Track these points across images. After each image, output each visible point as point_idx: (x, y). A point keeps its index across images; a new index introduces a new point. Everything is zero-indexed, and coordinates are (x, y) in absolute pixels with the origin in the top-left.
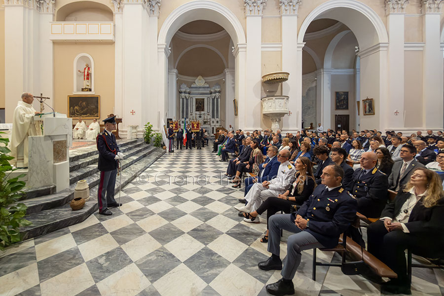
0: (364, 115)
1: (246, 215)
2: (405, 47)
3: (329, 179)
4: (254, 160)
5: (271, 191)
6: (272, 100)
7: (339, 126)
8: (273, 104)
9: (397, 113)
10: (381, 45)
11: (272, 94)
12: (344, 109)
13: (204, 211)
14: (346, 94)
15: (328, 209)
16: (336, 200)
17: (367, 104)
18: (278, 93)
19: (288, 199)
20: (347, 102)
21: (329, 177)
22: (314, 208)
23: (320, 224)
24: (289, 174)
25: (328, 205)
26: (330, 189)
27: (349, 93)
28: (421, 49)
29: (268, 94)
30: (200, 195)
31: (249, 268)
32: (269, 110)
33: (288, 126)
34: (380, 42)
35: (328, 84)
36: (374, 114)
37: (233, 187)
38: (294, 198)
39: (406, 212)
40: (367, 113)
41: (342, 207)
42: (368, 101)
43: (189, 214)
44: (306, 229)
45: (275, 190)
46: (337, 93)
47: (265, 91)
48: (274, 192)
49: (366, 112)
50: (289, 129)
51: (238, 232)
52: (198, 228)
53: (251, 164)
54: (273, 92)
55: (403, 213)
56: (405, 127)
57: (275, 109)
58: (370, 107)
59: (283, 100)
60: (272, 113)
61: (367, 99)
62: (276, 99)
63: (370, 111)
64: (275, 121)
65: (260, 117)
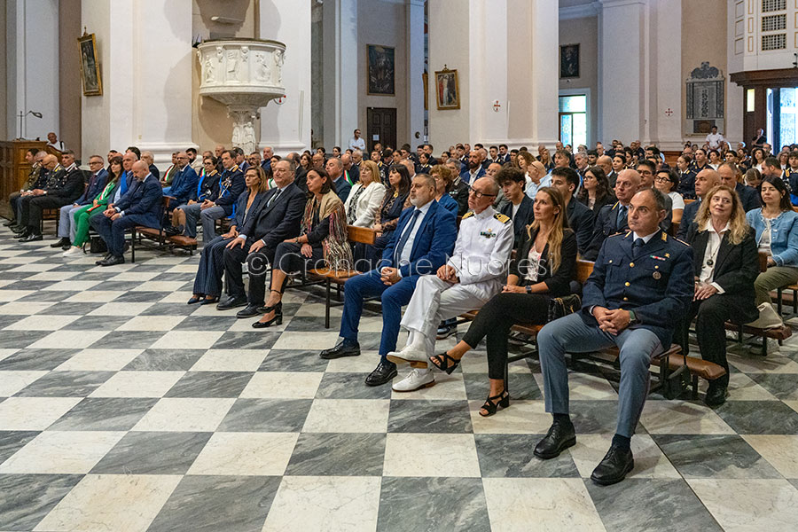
0: (439, 109)
1: (439, 359)
3: (649, 217)
4: (326, 227)
5: (466, 287)
6: (237, 51)
7: (376, 137)
8: (241, 63)
9: (497, 105)
11: (229, 31)
12: (384, 93)
13: (256, 408)
14: (390, 52)
15: (657, 275)
16: (667, 255)
17: (445, 82)
18: (246, 30)
19: (529, 292)
20: (392, 75)
21: (649, 214)
22: (627, 284)
23: (654, 308)
24: (505, 237)
25: (656, 267)
26: (646, 239)
27: (396, 51)
29: (217, 30)
30: (181, 374)
31: (524, 469)
32: (228, 83)
33: (276, 134)
35: (352, 20)
36: (459, 108)
37: (257, 325)
38: (543, 285)
39: (710, 263)
40: (445, 105)
41: (679, 265)
42: (446, 75)
43: (220, 429)
44: (631, 326)
45: (476, 282)
46: (370, 48)
47: (207, 20)
48: (473, 288)
49: (442, 103)
50: (281, 145)
51: (415, 418)
52: (301, 450)
53: (316, 242)
54: (229, 24)
55: (707, 266)
56: (509, 138)
57: (249, 81)
58: (450, 91)
59: (270, 53)
60: (237, 95)
61: (446, 71)
62: (250, 47)
63: (450, 101)
64: (242, 118)
65: (188, 107)
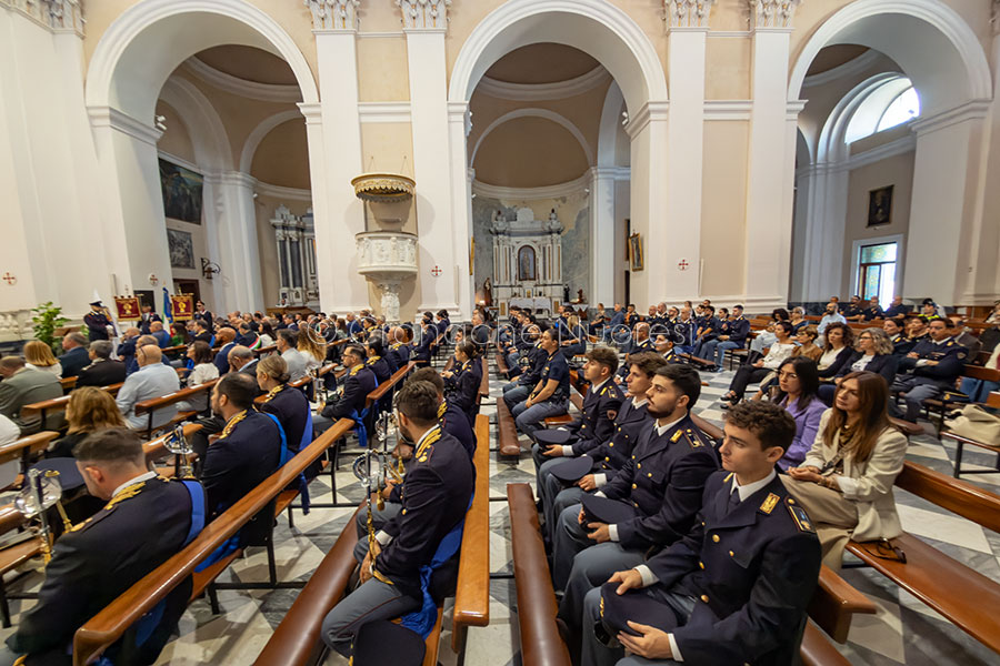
2: (706, 111)
9: (683, 264)
10: (651, 107)
17: (635, 246)
28: (746, 116)
33: (435, 299)
34: (651, 100)
36: (643, 268)
40: (636, 267)
42: (635, 240)
47: (379, 222)
49: (634, 265)
56: (701, 295)
57: (371, 261)
58: (638, 253)
61: (634, 235)
62: (370, 238)
